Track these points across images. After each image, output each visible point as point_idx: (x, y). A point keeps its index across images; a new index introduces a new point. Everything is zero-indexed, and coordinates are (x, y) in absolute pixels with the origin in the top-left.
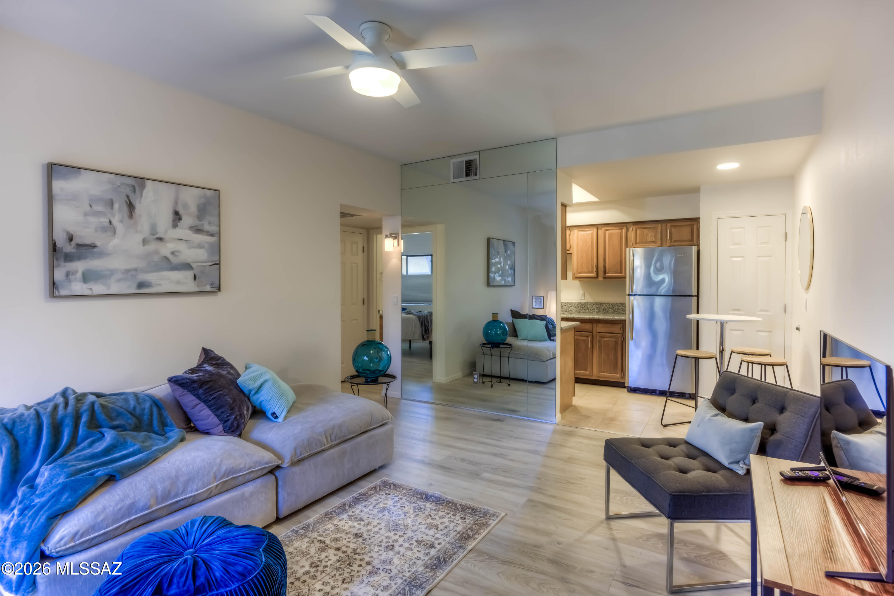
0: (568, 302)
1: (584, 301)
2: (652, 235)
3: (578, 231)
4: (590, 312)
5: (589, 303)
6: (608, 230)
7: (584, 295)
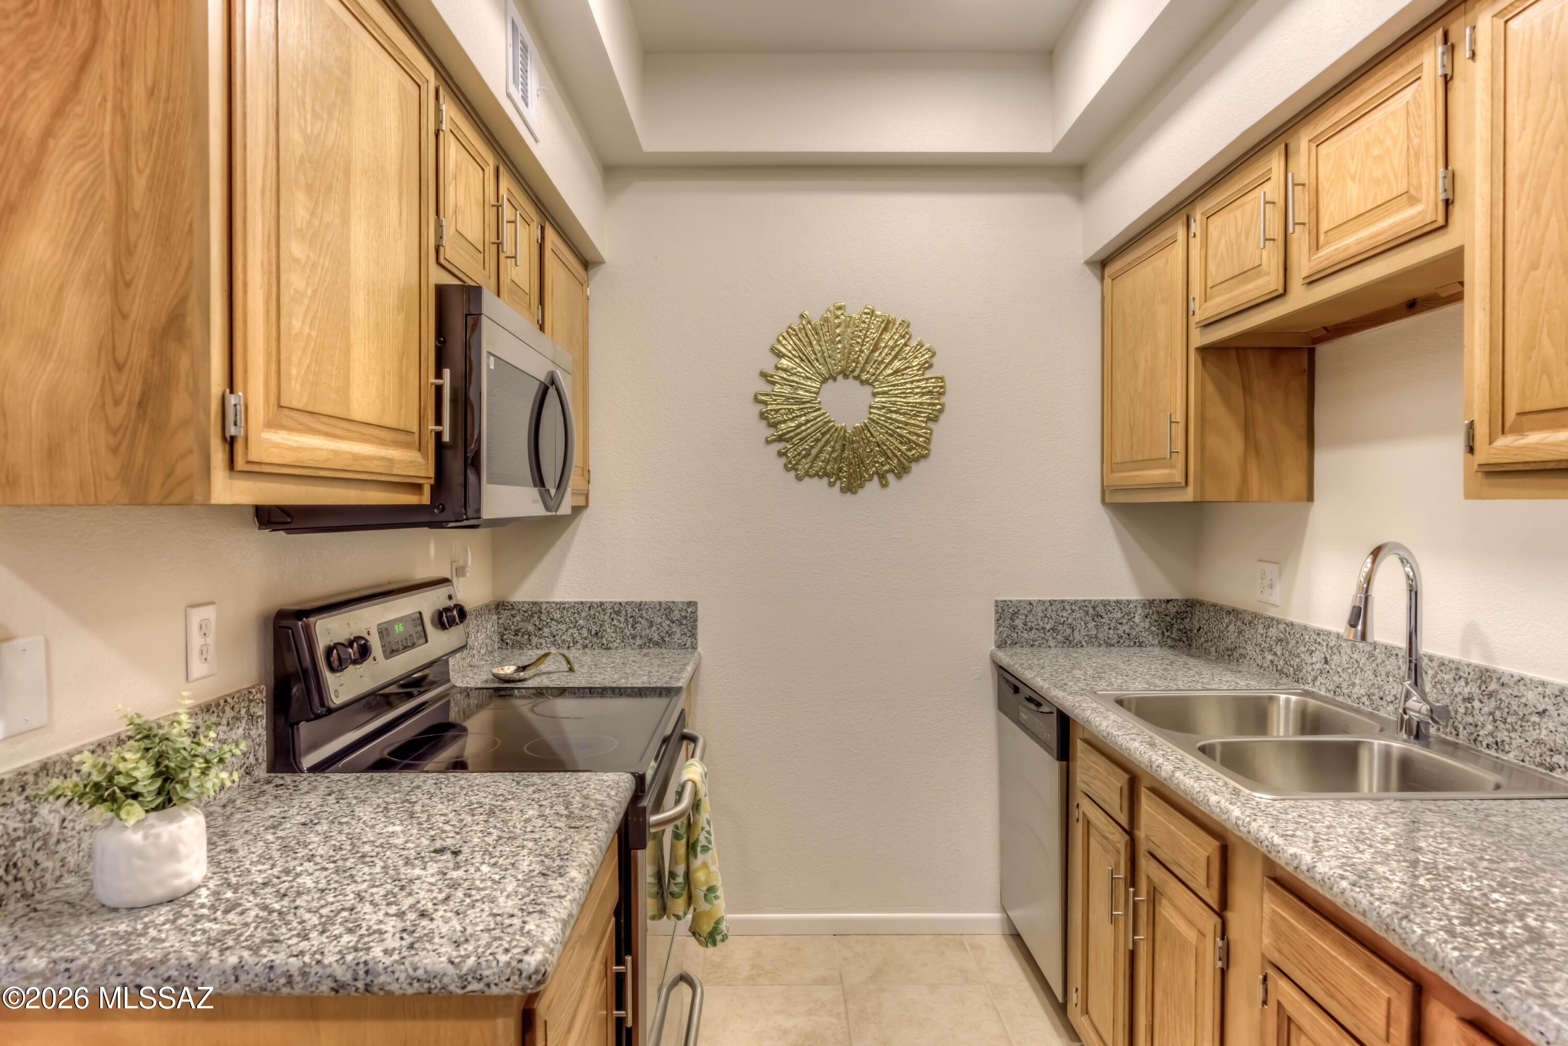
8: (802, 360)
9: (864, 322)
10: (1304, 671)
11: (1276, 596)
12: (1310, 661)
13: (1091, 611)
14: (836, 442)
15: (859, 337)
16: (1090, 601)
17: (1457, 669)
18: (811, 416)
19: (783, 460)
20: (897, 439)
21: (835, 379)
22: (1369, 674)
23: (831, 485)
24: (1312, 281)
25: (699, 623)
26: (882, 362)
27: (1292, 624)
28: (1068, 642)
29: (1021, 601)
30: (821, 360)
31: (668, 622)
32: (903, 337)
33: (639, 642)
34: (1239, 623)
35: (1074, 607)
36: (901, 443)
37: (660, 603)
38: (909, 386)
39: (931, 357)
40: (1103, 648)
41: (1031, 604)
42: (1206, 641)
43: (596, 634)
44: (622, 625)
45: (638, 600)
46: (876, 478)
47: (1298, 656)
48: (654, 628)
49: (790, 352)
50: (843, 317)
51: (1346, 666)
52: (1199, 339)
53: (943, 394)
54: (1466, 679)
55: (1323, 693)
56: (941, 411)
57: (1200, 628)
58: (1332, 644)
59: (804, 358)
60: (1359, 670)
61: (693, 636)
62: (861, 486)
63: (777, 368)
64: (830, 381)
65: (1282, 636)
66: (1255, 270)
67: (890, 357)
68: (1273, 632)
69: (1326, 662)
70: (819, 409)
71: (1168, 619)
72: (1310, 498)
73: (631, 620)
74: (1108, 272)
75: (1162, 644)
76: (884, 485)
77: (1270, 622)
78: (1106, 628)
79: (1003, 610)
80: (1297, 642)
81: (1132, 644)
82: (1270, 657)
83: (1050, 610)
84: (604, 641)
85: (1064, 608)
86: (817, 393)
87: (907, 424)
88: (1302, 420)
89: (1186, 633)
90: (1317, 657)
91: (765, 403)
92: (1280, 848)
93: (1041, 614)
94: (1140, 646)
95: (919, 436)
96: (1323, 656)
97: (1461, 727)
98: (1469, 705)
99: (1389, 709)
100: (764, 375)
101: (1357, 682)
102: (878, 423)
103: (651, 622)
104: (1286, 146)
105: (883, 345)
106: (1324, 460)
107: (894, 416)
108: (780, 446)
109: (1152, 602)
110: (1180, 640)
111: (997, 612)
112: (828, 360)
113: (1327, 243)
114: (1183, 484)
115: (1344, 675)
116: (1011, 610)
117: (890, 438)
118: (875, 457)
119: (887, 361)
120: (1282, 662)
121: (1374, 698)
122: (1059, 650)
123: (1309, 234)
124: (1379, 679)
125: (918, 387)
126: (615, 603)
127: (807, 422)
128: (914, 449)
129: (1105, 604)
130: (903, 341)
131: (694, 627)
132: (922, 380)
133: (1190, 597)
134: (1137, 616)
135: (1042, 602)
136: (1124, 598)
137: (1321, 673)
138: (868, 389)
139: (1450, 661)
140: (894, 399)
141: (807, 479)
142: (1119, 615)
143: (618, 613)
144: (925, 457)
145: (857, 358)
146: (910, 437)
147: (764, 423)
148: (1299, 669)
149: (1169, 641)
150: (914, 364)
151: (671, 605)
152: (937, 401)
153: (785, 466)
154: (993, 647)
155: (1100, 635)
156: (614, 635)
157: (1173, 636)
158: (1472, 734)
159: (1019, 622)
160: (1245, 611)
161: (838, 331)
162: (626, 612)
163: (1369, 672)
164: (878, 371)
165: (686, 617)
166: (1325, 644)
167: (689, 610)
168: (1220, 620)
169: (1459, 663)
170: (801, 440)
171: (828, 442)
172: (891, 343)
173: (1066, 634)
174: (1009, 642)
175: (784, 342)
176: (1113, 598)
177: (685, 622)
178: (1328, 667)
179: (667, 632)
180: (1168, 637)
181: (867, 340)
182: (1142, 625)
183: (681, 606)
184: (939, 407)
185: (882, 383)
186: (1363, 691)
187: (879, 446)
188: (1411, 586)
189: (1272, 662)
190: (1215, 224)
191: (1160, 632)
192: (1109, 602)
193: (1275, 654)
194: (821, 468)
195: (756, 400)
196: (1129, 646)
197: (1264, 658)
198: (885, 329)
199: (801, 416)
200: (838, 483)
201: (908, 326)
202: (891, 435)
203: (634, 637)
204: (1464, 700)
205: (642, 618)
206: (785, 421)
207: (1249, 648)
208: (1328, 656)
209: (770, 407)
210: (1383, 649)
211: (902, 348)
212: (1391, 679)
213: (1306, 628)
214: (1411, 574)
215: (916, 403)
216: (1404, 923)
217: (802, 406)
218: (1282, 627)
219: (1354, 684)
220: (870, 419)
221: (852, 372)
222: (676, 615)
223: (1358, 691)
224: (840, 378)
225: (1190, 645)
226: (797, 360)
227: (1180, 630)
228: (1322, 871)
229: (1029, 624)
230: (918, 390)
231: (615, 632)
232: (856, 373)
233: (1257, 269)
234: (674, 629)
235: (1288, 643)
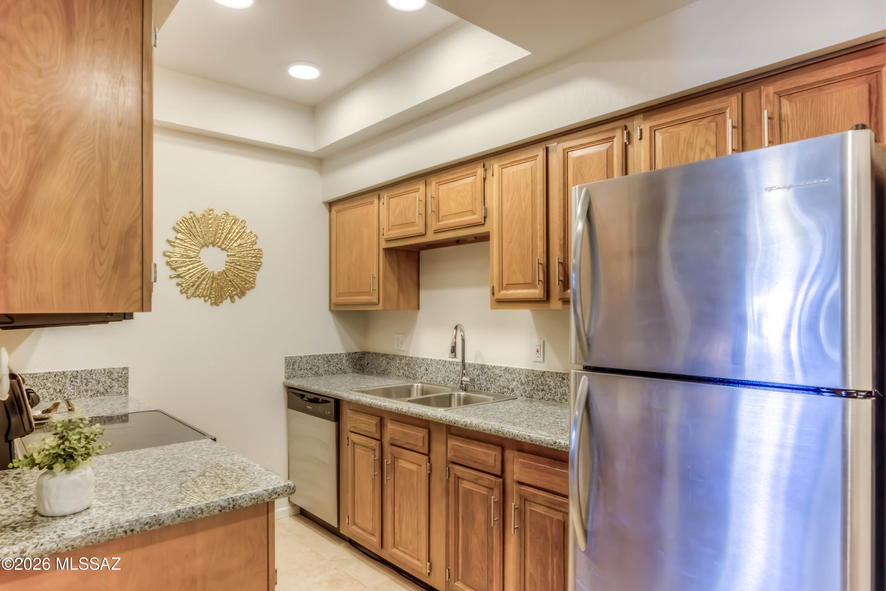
0: (506, 368)
1: (541, 368)
2: (707, 142)
3: (503, 167)
4: (554, 400)
5: (552, 373)
6: (573, 148)
7: (541, 350)
8: (191, 235)
9: (223, 219)
10: (417, 375)
11: (404, 347)
12: (420, 371)
13: (326, 359)
14: (209, 279)
15: (221, 226)
16: (325, 355)
17: (474, 366)
18: (195, 265)
19: (179, 288)
20: (239, 279)
21: (208, 247)
22: (443, 372)
23: (206, 301)
24: (436, 232)
25: (129, 379)
26: (232, 240)
27: (412, 357)
28: (317, 374)
29: (297, 357)
30: (201, 236)
31: (110, 380)
32: (242, 228)
33: (90, 393)
34: (388, 359)
35: (319, 358)
36: (242, 281)
37: (105, 370)
38: (245, 252)
39: (256, 239)
40: (331, 375)
41: (301, 358)
42: (371, 369)
43: (60, 391)
44: (78, 384)
45: (89, 368)
46: (229, 298)
47: (415, 369)
48: (100, 384)
49: (183, 230)
50: (213, 215)
51: (435, 370)
52: (384, 245)
53: (261, 257)
54: (477, 369)
55: (425, 381)
56: (260, 266)
57: (368, 364)
58: (429, 363)
59: (192, 234)
60: (439, 371)
61: (126, 387)
62: (221, 302)
63: (176, 238)
64: (205, 247)
65: (408, 362)
66: (413, 224)
67: (237, 238)
68: (403, 361)
69: (427, 370)
70: (200, 262)
71: (355, 360)
72: (418, 308)
73: (85, 381)
74: (333, 209)
75: (353, 372)
76: (233, 301)
77: (402, 358)
78: (332, 366)
79: (289, 361)
80: (414, 364)
81: (342, 372)
82: (402, 371)
83: (309, 360)
84: (66, 395)
85: (315, 359)
86: (198, 253)
87: (244, 271)
88: (416, 279)
89: (362, 366)
90: (423, 369)
91: (169, 257)
92: (459, 421)
93: (305, 362)
94: (345, 373)
95: (250, 277)
96: (425, 368)
97: (476, 385)
98: (478, 378)
99: (451, 384)
100: (169, 241)
101: (439, 375)
102: (230, 270)
103: (99, 381)
104: (426, 181)
105: (233, 231)
106: (423, 294)
107: (238, 267)
108: (179, 280)
109: (349, 354)
110: (360, 369)
111: (286, 362)
112: (205, 236)
113: (442, 220)
114: (378, 303)
115: (434, 374)
116: (292, 361)
117: (236, 278)
118: (229, 287)
119: (235, 239)
120: (407, 373)
121: (445, 381)
122: (313, 378)
123: (436, 215)
124: (447, 373)
125: (250, 253)
126: (74, 372)
127: (193, 268)
128: (248, 284)
129: (332, 355)
130: (243, 230)
131: (127, 382)
132: (252, 250)
133: (363, 351)
134: (344, 360)
135: (306, 356)
136: (339, 352)
137: (425, 374)
138: (225, 253)
139: (472, 364)
140: (238, 259)
141: (192, 298)
142: (337, 360)
143: (76, 377)
144: (253, 288)
145: (220, 237)
146: (246, 278)
147: (168, 267)
148: (415, 374)
149: (356, 370)
150: (248, 242)
151: (112, 370)
152: (258, 261)
153: (181, 291)
154: (284, 379)
155: (330, 370)
156: (72, 391)
157: (357, 368)
158: (479, 387)
159: (296, 367)
160: (390, 354)
161: (210, 221)
162: (82, 377)
163: (443, 371)
164: (231, 244)
165: (121, 377)
166: (426, 363)
167: (124, 372)
168: (379, 359)
169: (475, 364)
170: (190, 277)
171: (204, 280)
172: (237, 230)
173: (316, 371)
174: (292, 376)
175: (181, 225)
176: (334, 353)
177: (120, 379)
178: (427, 372)
179: (109, 386)
180: (356, 368)
181: (225, 228)
182: (346, 364)
183: (118, 370)
184: (260, 264)
185: (232, 250)
186: (441, 379)
187: (230, 282)
188: (462, 338)
189: (403, 373)
190: (393, 201)
191: (352, 366)
192: (333, 354)
193: (405, 370)
194: (201, 293)
195: (164, 254)
196: (341, 374)
197: (399, 372)
198: (234, 224)
199: (189, 265)
200: (209, 300)
201: (245, 222)
202: (236, 277)
203: (87, 391)
204: (477, 376)
205: (92, 379)
206: (181, 267)
207: (393, 369)
208: (427, 368)
209: (172, 259)
210: (449, 363)
211: (242, 234)
212: (452, 373)
213: (418, 358)
214: (463, 335)
215: (249, 261)
216: (502, 428)
217: (191, 260)
218: (407, 359)
219: (438, 377)
220: (226, 268)
221: (217, 243)
222: (115, 376)
223: (440, 379)
224: (211, 246)
225: (363, 371)
226: (188, 235)
227: (359, 365)
228: (475, 423)
229: (300, 367)
230: (250, 255)
231: (74, 389)
232: (219, 244)
233: (414, 223)
234: (114, 384)
235: (410, 365)
